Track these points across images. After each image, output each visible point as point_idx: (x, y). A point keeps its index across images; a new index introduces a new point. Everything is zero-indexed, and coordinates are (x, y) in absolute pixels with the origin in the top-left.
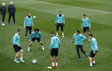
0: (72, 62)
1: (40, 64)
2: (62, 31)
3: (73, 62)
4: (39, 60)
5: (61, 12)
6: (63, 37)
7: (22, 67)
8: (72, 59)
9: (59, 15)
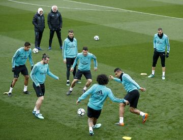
0: (170, 127)
1: (108, 130)
2: (163, 65)
3: (174, 127)
4: (105, 122)
5: (161, 29)
6: (164, 78)
7: (71, 136)
8: (171, 123)
9: (158, 35)
